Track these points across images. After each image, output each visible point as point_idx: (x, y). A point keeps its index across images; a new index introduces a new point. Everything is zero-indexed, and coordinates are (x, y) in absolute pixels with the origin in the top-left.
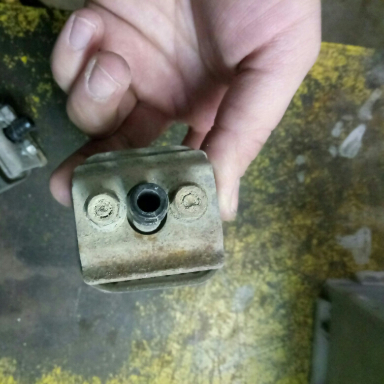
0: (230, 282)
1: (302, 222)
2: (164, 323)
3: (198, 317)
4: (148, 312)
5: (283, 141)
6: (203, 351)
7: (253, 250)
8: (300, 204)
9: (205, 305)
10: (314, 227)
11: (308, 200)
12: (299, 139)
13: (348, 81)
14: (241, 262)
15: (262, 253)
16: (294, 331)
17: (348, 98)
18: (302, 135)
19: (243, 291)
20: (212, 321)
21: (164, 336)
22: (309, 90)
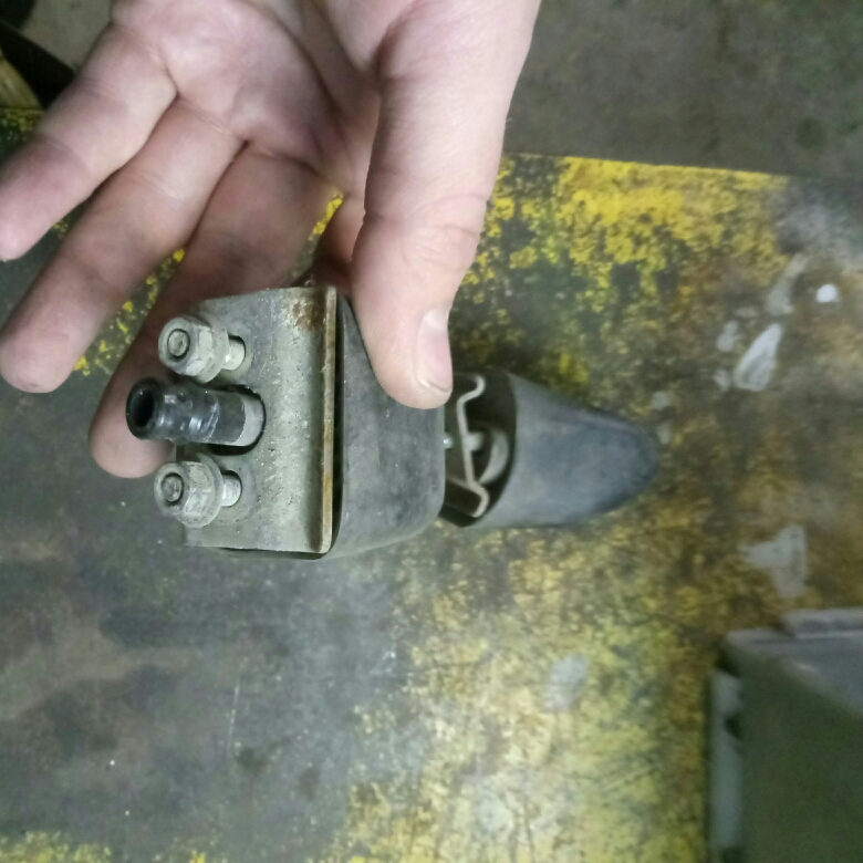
0: (538, 653)
1: (672, 524)
2: (413, 744)
3: (481, 727)
4: (379, 725)
5: (625, 365)
6: (493, 795)
7: (580, 585)
8: (665, 488)
9: (493, 700)
10: (696, 531)
11: (681, 477)
12: (655, 361)
13: (744, 242)
14: (557, 611)
15: (598, 588)
16: (669, 739)
17: (746, 274)
18: (660, 352)
19: (566, 668)
20: (507, 734)
21: (415, 772)
22: (669, 262)
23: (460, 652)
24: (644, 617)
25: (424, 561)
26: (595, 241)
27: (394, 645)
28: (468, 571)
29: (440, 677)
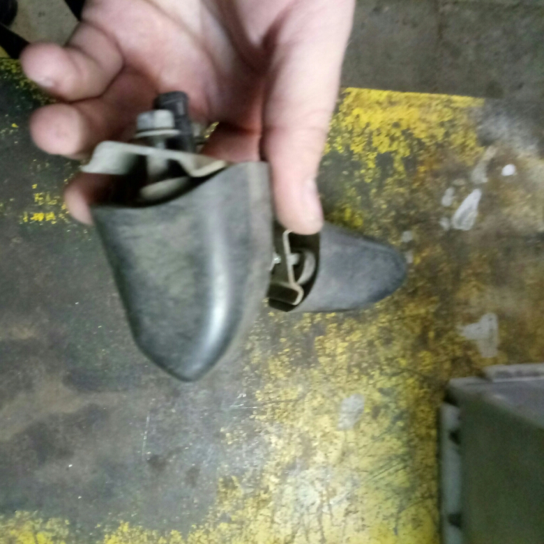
0: (334, 394)
1: (415, 312)
2: (257, 451)
3: (299, 440)
4: (236, 440)
5: (385, 215)
6: (307, 483)
7: (359, 351)
8: (410, 290)
9: (306, 423)
10: (430, 317)
11: (420, 284)
12: (404, 212)
13: (457, 139)
14: (345, 367)
15: (370, 353)
16: (415, 447)
17: (459, 159)
18: (406, 207)
19: (351, 402)
20: (315, 444)
21: (258, 468)
22: (412, 151)
23: (286, 393)
24: (399, 371)
25: (263, 337)
26: (367, 139)
27: (245, 390)
28: (289, 343)
29: (273, 409)
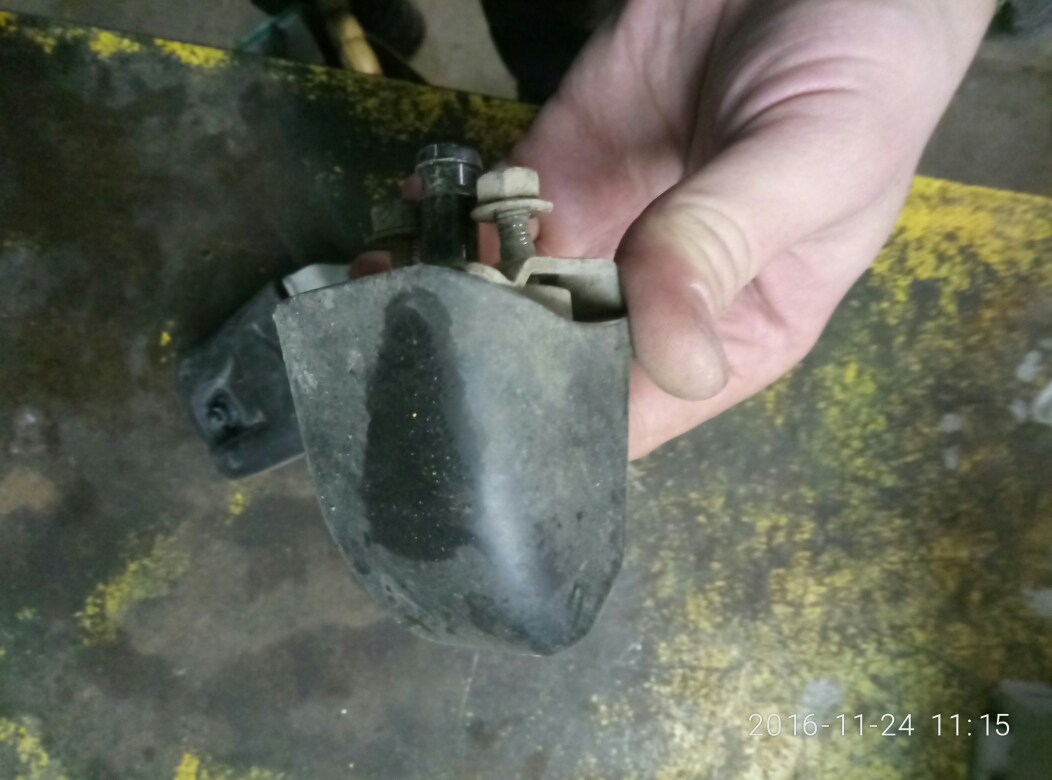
0: (792, 670)
1: (949, 554)
2: (649, 745)
3: (721, 739)
4: (615, 718)
5: (915, 382)
7: (844, 604)
8: (947, 515)
9: (738, 713)
11: (964, 507)
12: (950, 381)
14: (817, 628)
15: (863, 611)
18: (955, 372)
19: (818, 691)
21: (647, 774)
22: (973, 283)
23: (709, 656)
24: (912, 650)
25: (683, 555)
26: (897, 254)
27: (641, 638)
28: (726, 573)
29: (685, 679)
